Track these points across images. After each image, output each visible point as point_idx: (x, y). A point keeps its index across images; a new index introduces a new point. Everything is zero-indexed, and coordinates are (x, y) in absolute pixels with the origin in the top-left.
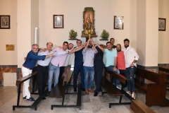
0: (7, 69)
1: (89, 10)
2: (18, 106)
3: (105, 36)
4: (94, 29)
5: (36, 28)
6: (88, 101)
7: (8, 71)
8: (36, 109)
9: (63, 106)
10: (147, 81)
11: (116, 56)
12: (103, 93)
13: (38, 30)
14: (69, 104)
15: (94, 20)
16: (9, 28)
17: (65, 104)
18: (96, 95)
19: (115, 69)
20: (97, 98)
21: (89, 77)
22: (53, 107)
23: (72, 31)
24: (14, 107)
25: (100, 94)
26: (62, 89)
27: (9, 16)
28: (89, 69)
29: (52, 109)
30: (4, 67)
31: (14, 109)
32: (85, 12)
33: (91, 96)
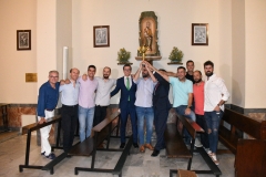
0: (27, 109)
2: (27, 166)
3: (176, 57)
4: (157, 47)
5: (66, 48)
7: (28, 113)
11: (191, 91)
14: (104, 167)
15: (156, 32)
16: (30, 49)
18: (155, 154)
19: (188, 112)
23: (123, 51)
24: (21, 167)
26: (99, 143)
28: (145, 111)
29: (76, 173)
30: (23, 106)
31: (21, 170)
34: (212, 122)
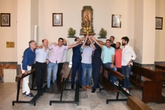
1: (87, 9)
2: (18, 101)
3: (103, 34)
4: (92, 27)
5: (36, 26)
6: (86, 97)
7: (8, 68)
8: (35, 105)
9: (61, 102)
10: (143, 79)
11: (114, 53)
12: (101, 90)
13: (37, 28)
14: (67, 100)
15: (92, 19)
16: (9, 26)
17: (63, 100)
18: (93, 91)
19: (112, 66)
20: (95, 94)
21: (87, 74)
22: (51, 102)
23: (71, 29)
24: (14, 103)
25: (98, 90)
26: (60, 85)
27: (10, 14)
28: (87, 66)
29: (51, 104)
30: (5, 63)
31: (13, 104)
32: (83, 11)
33: (89, 92)
34: (126, 72)
